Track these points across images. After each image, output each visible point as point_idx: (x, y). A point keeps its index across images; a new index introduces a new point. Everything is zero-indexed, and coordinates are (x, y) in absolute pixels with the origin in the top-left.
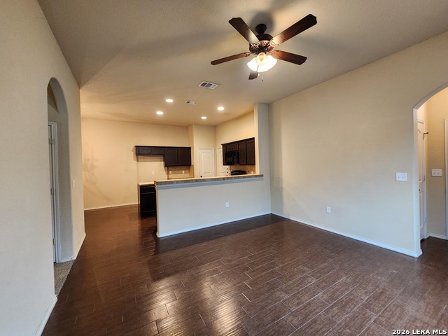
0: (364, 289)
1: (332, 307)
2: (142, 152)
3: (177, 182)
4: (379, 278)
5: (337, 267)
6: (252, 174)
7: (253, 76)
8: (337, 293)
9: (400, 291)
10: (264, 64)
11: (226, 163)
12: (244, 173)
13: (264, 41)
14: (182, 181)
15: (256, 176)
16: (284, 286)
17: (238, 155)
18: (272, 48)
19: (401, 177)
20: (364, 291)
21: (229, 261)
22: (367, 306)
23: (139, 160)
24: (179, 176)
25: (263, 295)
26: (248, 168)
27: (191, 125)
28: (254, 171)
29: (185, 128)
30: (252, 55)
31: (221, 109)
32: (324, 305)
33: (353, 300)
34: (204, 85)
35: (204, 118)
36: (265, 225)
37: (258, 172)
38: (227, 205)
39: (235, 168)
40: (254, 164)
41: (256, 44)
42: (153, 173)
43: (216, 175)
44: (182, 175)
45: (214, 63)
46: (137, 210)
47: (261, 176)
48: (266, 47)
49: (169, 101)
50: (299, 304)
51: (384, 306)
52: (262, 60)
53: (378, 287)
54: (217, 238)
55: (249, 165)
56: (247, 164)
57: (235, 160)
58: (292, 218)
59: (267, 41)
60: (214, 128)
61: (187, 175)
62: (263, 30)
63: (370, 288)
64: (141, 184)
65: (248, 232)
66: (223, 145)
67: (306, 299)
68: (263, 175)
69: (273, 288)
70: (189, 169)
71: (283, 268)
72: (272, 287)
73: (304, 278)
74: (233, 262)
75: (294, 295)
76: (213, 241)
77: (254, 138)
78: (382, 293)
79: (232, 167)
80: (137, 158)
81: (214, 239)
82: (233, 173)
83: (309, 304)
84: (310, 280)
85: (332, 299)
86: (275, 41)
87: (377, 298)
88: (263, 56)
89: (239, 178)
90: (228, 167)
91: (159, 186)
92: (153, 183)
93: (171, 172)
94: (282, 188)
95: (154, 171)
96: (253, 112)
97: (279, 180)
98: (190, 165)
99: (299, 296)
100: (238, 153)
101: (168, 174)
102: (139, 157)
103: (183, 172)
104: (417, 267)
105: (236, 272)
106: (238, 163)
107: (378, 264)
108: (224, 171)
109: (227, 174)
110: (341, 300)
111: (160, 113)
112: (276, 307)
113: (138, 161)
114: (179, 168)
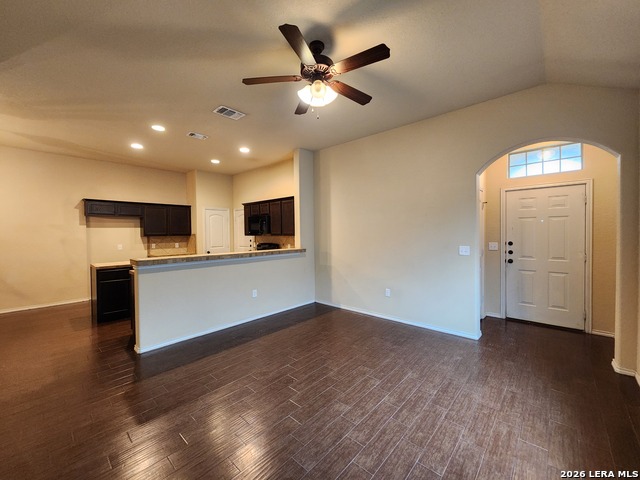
0: (432, 382)
1: (401, 411)
2: (95, 210)
3: (175, 261)
4: (445, 368)
5: (402, 362)
6: (289, 248)
7: (301, 110)
8: (406, 393)
9: (466, 379)
10: (319, 97)
11: (249, 231)
12: (277, 246)
13: (323, 65)
14: (183, 259)
15: (297, 251)
16: (343, 395)
17: (269, 222)
18: (330, 77)
19: (464, 250)
20: (431, 385)
21: (265, 374)
22: (435, 402)
23: (92, 224)
24: (169, 251)
25: (317, 411)
26: (282, 239)
27: (191, 171)
28: (293, 244)
29: (183, 174)
30: (304, 81)
31: (244, 150)
32: (391, 409)
33: (421, 397)
34: (222, 111)
35: (215, 162)
36: (309, 319)
37: (298, 246)
38: (255, 293)
39: (262, 239)
40: (293, 234)
41: (312, 66)
42: (120, 247)
43: (233, 249)
44: (174, 250)
45: (247, 81)
46: (88, 312)
47: (303, 251)
48: (324, 73)
49: (159, 128)
50: (363, 414)
51: (452, 398)
52: (318, 90)
53: (445, 377)
54: (240, 343)
55: (285, 235)
56: (281, 235)
57: (264, 229)
58: (343, 307)
59: (325, 66)
60: (230, 179)
61: (183, 250)
62: (319, 48)
63: (437, 380)
64: (99, 265)
65: (288, 330)
66: (246, 205)
67: (371, 407)
68: (305, 250)
69: (329, 401)
70: (187, 241)
71: (339, 373)
72: (328, 399)
73: (366, 380)
74: (271, 375)
75: (357, 405)
76: (236, 349)
77: (293, 198)
78: (450, 384)
79: (258, 238)
80: (87, 221)
81: (236, 345)
82: (260, 247)
83: (375, 412)
84: (372, 382)
85: (400, 400)
86: (336, 69)
87: (445, 391)
88: (319, 84)
89: (272, 253)
90: (252, 238)
91: (140, 268)
92: (128, 263)
93: (154, 245)
94: (330, 267)
95: (121, 244)
96: (293, 159)
97: (327, 256)
98: (190, 234)
99: (362, 404)
100: (269, 217)
101: (149, 248)
102: (91, 218)
103: (177, 245)
104: (478, 350)
105: (277, 388)
106: (269, 232)
107: (442, 352)
108: (246, 243)
109: (250, 248)
110: (410, 400)
111: (137, 146)
112: (335, 424)
113: (88, 226)
114: (169, 238)
